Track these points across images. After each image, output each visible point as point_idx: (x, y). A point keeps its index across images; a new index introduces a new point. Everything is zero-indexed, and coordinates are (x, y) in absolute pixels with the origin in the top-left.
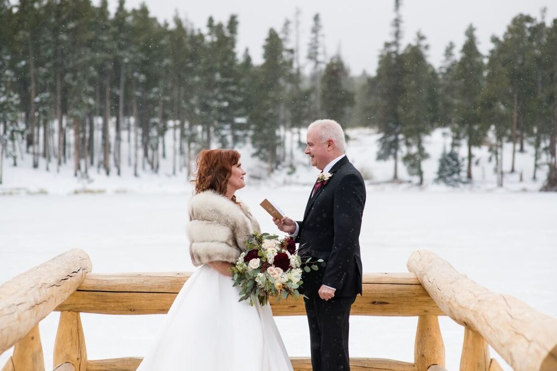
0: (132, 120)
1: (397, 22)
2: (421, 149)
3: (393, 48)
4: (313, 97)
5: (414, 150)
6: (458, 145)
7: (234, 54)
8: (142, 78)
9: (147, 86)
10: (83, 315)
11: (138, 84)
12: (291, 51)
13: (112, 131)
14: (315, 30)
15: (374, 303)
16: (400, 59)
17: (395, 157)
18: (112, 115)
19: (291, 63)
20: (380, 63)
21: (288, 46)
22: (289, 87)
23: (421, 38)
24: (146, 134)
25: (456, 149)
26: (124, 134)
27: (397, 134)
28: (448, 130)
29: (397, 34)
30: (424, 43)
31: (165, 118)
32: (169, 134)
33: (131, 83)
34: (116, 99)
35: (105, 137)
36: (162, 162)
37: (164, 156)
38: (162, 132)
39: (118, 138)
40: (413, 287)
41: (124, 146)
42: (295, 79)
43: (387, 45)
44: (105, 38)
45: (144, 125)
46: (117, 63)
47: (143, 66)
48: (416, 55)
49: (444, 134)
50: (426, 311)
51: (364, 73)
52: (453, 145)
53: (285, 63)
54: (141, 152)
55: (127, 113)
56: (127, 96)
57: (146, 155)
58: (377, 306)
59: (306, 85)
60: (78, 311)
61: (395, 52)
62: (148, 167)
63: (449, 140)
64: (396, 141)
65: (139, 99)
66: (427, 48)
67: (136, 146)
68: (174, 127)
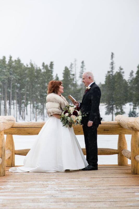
0: (15, 101)
1: (112, 64)
2: (122, 110)
3: (111, 73)
4: (81, 91)
5: (119, 110)
6: (136, 109)
7: (52, 76)
8: (19, 85)
9: (20, 89)
11: (17, 88)
12: (73, 75)
13: (8, 106)
14: (82, 67)
16: (114, 77)
17: (112, 113)
18: (7, 100)
19: (73, 79)
20: (106, 79)
21: (72, 73)
22: (73, 88)
23: (121, 69)
24: (20, 107)
25: (135, 110)
26: (12, 106)
27: (113, 105)
28: (132, 103)
29: (112, 68)
30: (122, 71)
31: (27, 100)
32: (29, 106)
33: (14, 87)
34: (9, 93)
35: (5, 107)
36: (26, 116)
37: (27, 114)
38: (26, 105)
39: (10, 108)
41: (12, 110)
42: (75, 85)
43: (109, 72)
44: (5, 71)
45: (19, 103)
46: (9, 80)
47: (18, 81)
48: (119, 75)
49: (130, 105)
50: (121, 133)
51: (100, 83)
52: (134, 109)
53: (71, 79)
54: (18, 113)
55: (13, 99)
56: (13, 93)
57: (20, 114)
58: (106, 131)
59: (78, 88)
60: (12, 134)
61: (112, 75)
62: (21, 118)
63: (132, 107)
64: (113, 107)
65: (17, 93)
66: (123, 72)
67: (17, 111)
68: (31, 104)
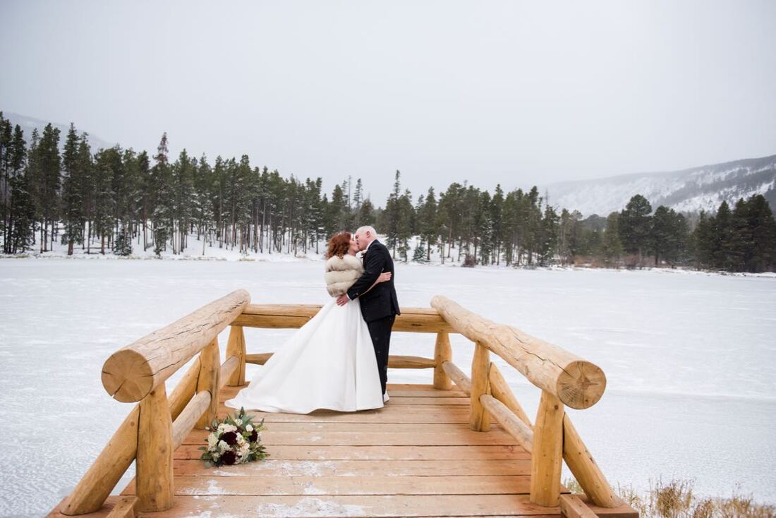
0: (269, 226)
1: (397, 185)
2: (406, 245)
3: (395, 197)
4: (356, 218)
5: (403, 245)
6: (423, 244)
7: (319, 197)
8: (275, 206)
9: (276, 211)
10: (244, 328)
11: (273, 209)
12: (347, 196)
13: (259, 231)
14: (358, 187)
15: (413, 325)
16: (398, 202)
17: (394, 249)
18: (259, 224)
19: (346, 201)
20: (388, 203)
21: (346, 194)
22: (344, 213)
23: (409, 192)
24: (275, 233)
25: (423, 246)
26: (265, 233)
27: (395, 238)
28: (419, 236)
29: (397, 190)
30: (409, 195)
31: (285, 226)
32: (287, 234)
33: (269, 208)
34: (261, 216)
35: (255, 234)
36: (283, 246)
37: (284, 244)
38: (283, 233)
39: (262, 235)
40: (435, 316)
41: (265, 238)
42: (348, 210)
43: (392, 195)
44: (257, 186)
45: (275, 229)
46: (262, 199)
47: (273, 201)
48: (405, 200)
49: (417, 238)
50: (442, 330)
51: (380, 208)
52: (421, 244)
53: (343, 202)
54: (273, 242)
55: (267, 223)
56: (267, 215)
57: (275, 243)
58: (414, 327)
59: (353, 213)
60: (242, 326)
61: (396, 199)
62: (276, 249)
63: (420, 241)
64: (395, 240)
65: (273, 216)
66: (411, 197)
67: (270, 239)
68: (289, 231)
